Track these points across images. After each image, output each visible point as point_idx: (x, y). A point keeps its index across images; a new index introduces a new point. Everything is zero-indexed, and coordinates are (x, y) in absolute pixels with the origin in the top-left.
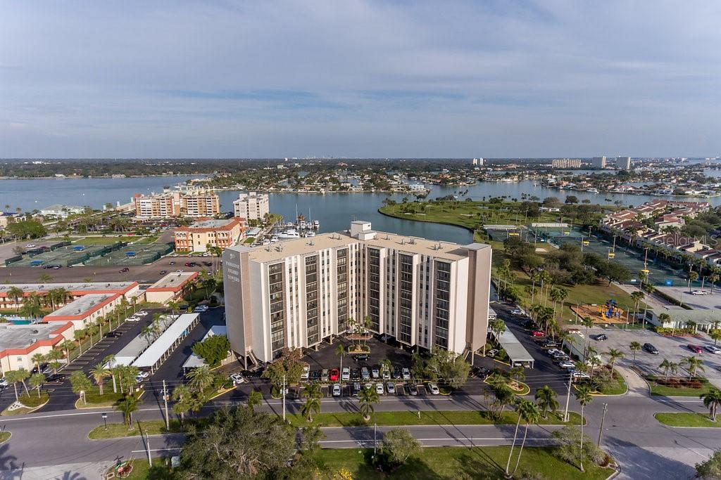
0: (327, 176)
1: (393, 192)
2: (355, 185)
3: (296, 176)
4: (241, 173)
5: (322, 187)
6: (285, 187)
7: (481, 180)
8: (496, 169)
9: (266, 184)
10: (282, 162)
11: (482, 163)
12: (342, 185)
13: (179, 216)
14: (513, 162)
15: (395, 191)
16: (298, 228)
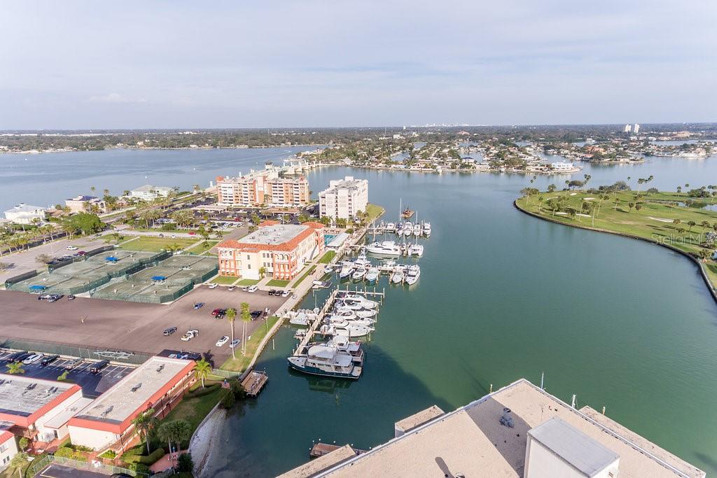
0: (445, 147)
1: (529, 171)
2: (480, 161)
3: (411, 149)
4: (354, 144)
5: (439, 163)
6: (396, 163)
7: (647, 154)
8: (660, 138)
9: (377, 158)
10: (399, 130)
11: (636, 130)
12: (464, 161)
13: (262, 205)
14: (679, 128)
15: (532, 170)
16: (400, 233)
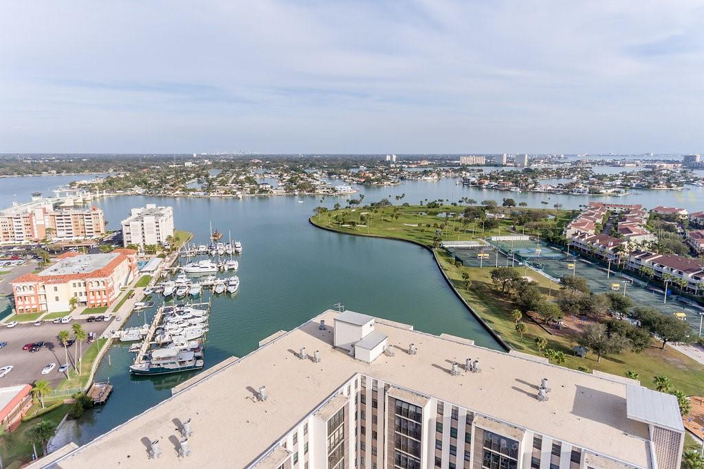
0: (241, 174)
1: (318, 194)
3: (207, 176)
4: (141, 172)
5: (238, 189)
6: (194, 190)
7: (402, 178)
8: (410, 166)
9: (172, 186)
10: (189, 158)
11: (394, 160)
12: (261, 186)
13: (44, 241)
14: (422, 158)
15: (320, 193)
16: (214, 253)
